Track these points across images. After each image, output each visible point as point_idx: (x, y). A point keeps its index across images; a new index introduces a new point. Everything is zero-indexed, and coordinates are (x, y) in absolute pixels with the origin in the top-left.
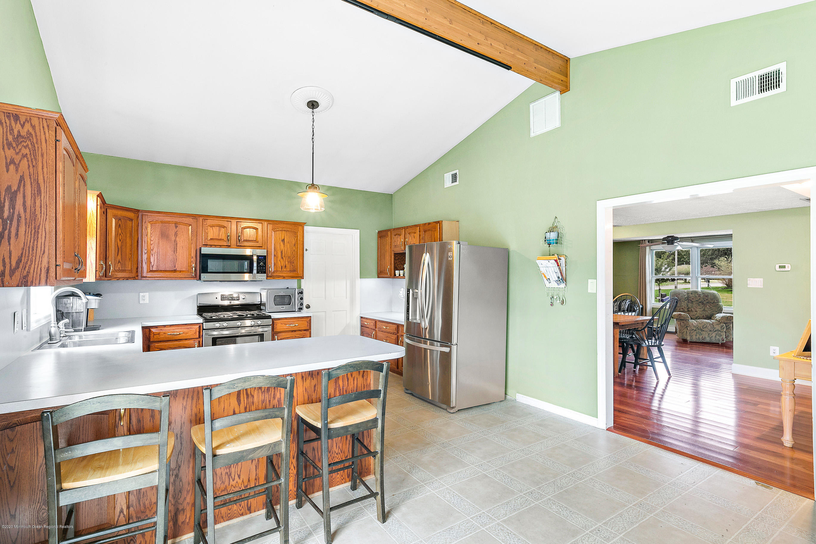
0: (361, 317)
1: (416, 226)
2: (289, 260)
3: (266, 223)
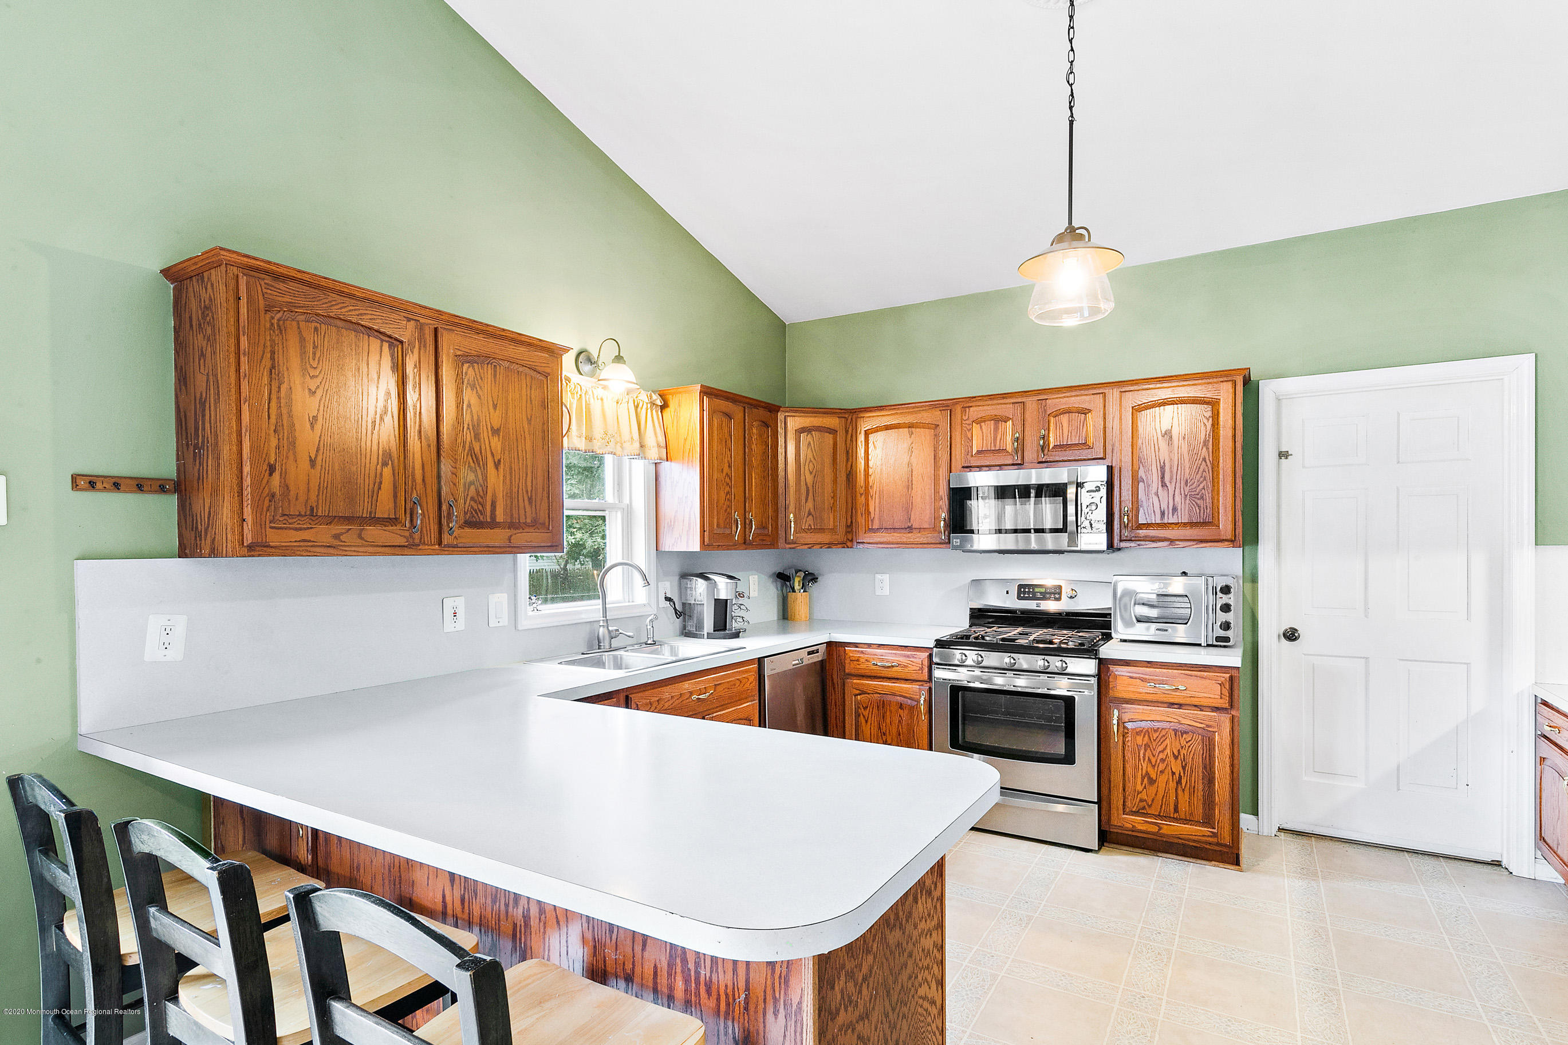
0: (1542, 702)
2: (1187, 489)
3: (1116, 392)
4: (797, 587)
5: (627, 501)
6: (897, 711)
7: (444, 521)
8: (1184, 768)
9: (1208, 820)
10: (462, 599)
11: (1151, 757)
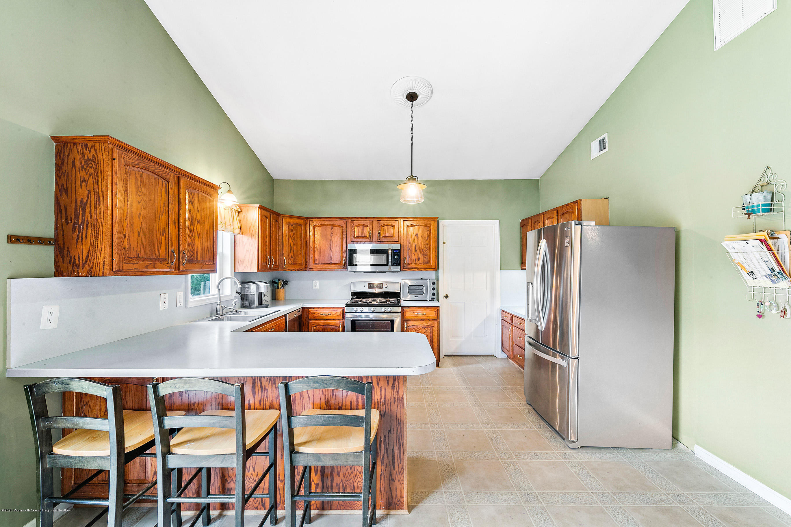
0: (503, 311)
1: (554, 210)
2: (422, 252)
3: (402, 220)
4: (280, 286)
7: (181, 260)
10: (167, 294)
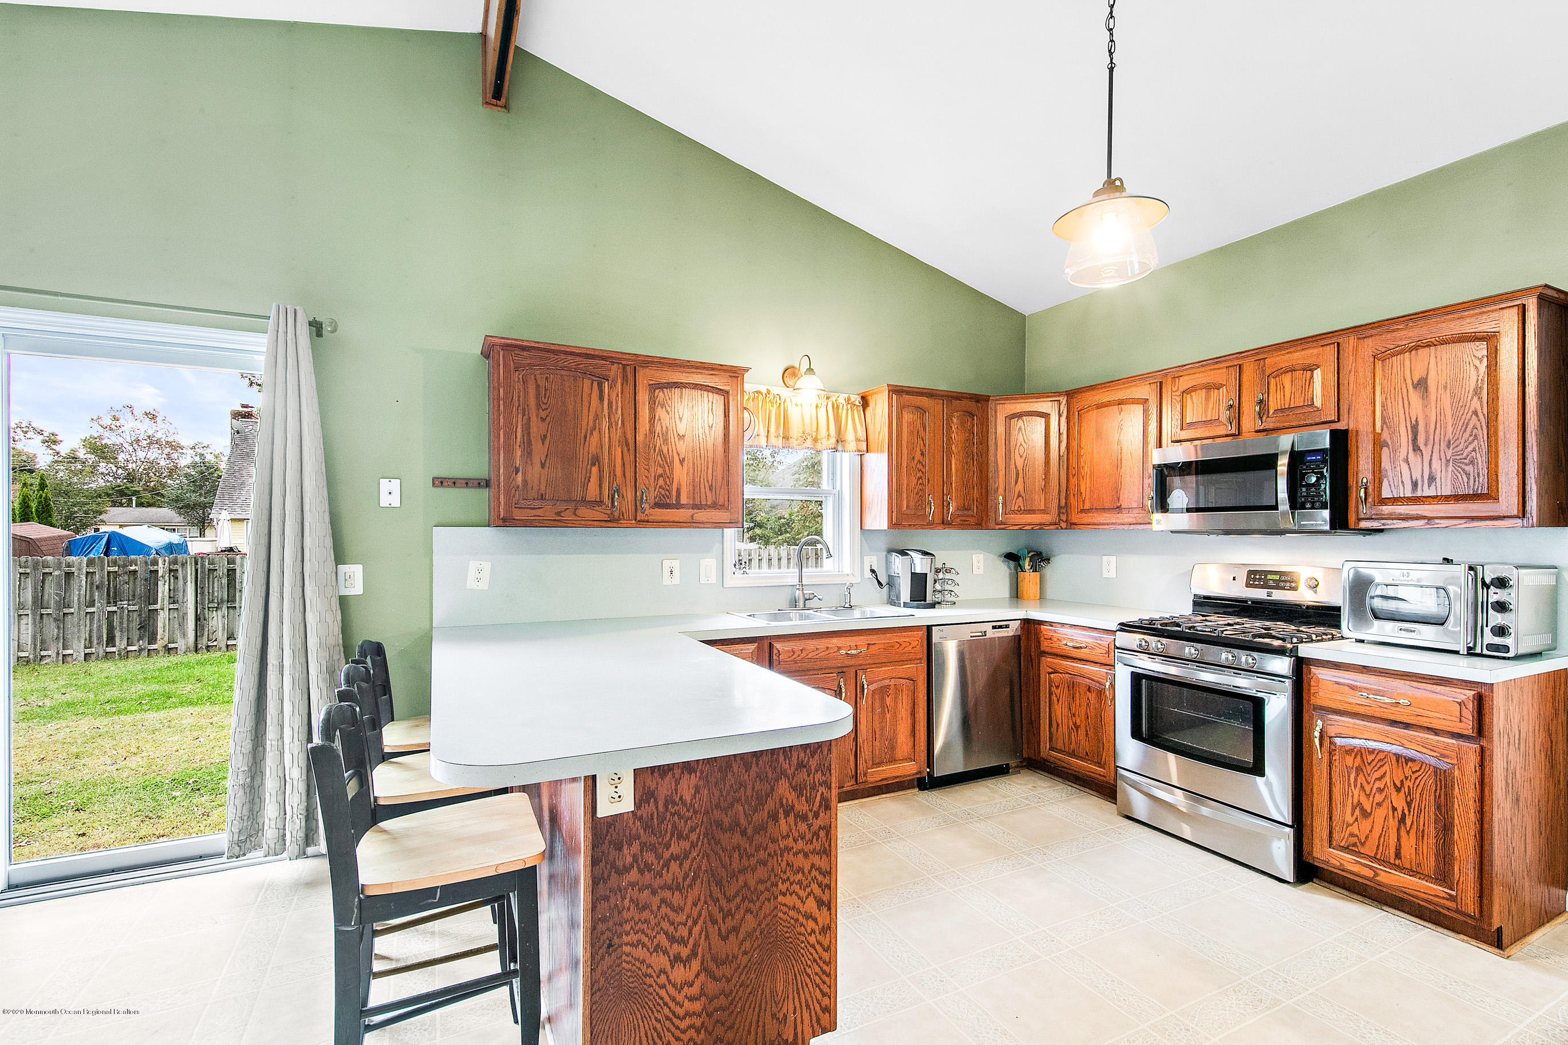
2: (1449, 453)
3: (1356, 338)
4: (1027, 567)
5: (838, 488)
6: (1085, 693)
7: (638, 504)
8: (1409, 804)
9: (1443, 876)
10: (678, 561)
11: (1365, 784)
